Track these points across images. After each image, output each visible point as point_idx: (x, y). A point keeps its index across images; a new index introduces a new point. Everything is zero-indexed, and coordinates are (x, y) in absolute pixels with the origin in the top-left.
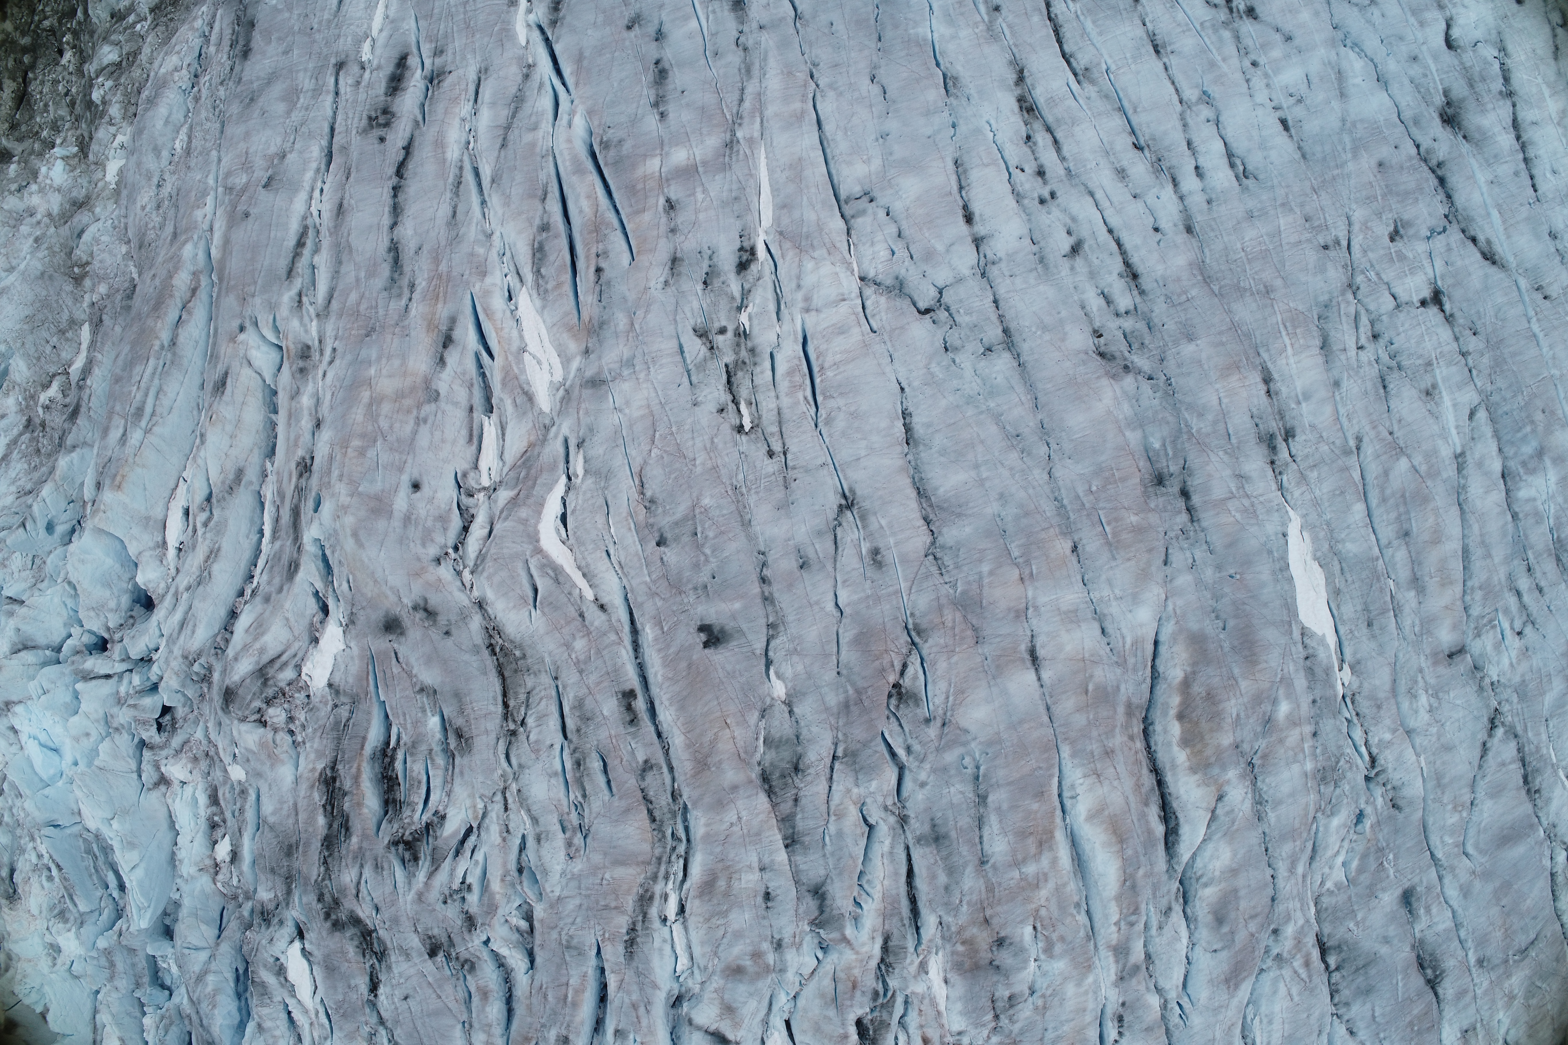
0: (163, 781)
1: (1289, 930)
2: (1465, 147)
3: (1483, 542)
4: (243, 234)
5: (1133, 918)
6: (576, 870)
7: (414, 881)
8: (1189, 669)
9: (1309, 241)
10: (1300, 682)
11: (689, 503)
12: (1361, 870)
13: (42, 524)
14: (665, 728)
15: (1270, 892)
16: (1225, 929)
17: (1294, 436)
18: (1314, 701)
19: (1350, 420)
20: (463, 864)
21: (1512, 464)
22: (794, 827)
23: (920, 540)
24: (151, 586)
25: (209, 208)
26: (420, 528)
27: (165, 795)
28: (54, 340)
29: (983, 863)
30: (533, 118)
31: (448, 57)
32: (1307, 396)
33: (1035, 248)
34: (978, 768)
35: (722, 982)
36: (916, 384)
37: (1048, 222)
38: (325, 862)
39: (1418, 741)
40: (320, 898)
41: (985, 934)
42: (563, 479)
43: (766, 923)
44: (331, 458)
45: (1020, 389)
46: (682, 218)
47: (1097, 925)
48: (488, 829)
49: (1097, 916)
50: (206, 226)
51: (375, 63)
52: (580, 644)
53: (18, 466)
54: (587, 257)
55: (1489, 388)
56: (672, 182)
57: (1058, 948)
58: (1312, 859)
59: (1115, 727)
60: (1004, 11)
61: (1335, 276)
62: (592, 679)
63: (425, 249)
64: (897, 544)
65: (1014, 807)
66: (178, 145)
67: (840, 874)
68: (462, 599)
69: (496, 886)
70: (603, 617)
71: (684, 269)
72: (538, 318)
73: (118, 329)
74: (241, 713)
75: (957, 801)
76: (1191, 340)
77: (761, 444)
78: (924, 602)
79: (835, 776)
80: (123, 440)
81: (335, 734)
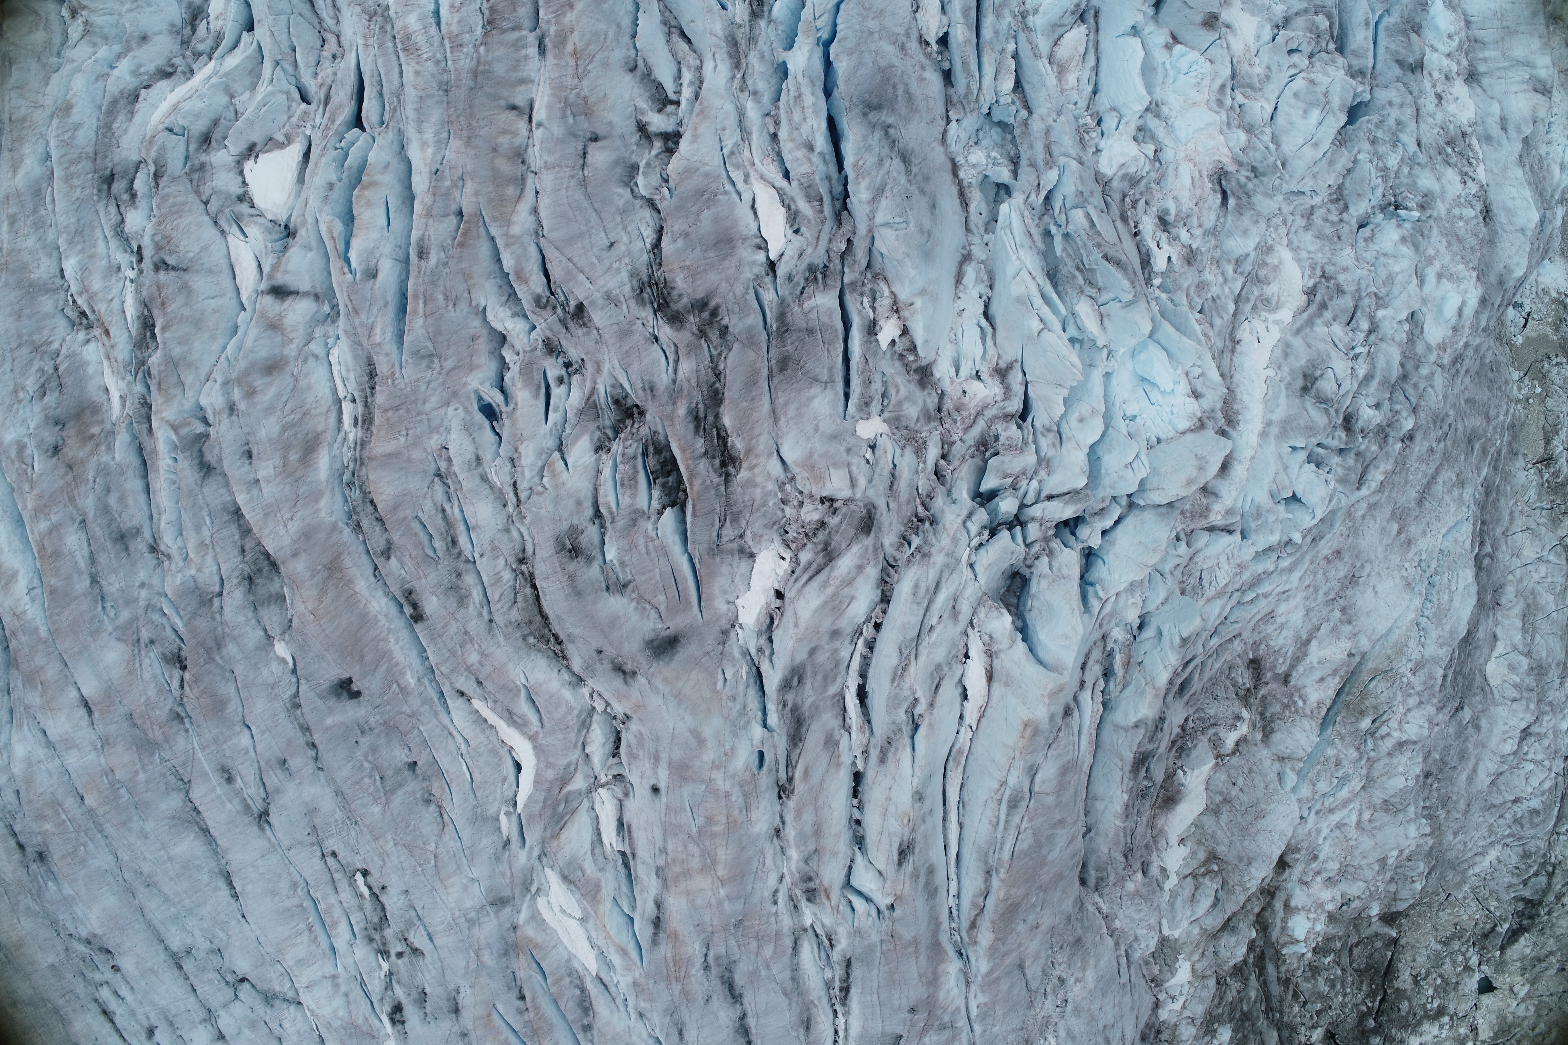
0: (1000, 375)
6: (436, 437)
7: (610, 382)
11: (392, 806)
14: (381, 592)
22: (240, 526)
23: (197, 794)
24: (996, 613)
26: (646, 750)
27: (999, 358)
28: (1234, 792)
29: (83, 523)
33: (179, 1033)
34: (104, 608)
35: (286, 352)
36: (234, 922)
38: (718, 375)
40: (724, 331)
41: (70, 454)
42: (520, 808)
43: (246, 429)
44: (747, 809)
45: (156, 923)
54: (537, 1008)
57: (13, 453)
62: (453, 628)
63: (701, 1001)
64: (214, 789)
65: (69, 577)
67: (190, 491)
68: (596, 684)
70: (458, 686)
71: (445, 1005)
72: (573, 951)
74: (852, 507)
75: (113, 576)
76: (52, 967)
77: (344, 862)
78: (181, 743)
79: (217, 579)
80: (1032, 772)
81: (735, 509)
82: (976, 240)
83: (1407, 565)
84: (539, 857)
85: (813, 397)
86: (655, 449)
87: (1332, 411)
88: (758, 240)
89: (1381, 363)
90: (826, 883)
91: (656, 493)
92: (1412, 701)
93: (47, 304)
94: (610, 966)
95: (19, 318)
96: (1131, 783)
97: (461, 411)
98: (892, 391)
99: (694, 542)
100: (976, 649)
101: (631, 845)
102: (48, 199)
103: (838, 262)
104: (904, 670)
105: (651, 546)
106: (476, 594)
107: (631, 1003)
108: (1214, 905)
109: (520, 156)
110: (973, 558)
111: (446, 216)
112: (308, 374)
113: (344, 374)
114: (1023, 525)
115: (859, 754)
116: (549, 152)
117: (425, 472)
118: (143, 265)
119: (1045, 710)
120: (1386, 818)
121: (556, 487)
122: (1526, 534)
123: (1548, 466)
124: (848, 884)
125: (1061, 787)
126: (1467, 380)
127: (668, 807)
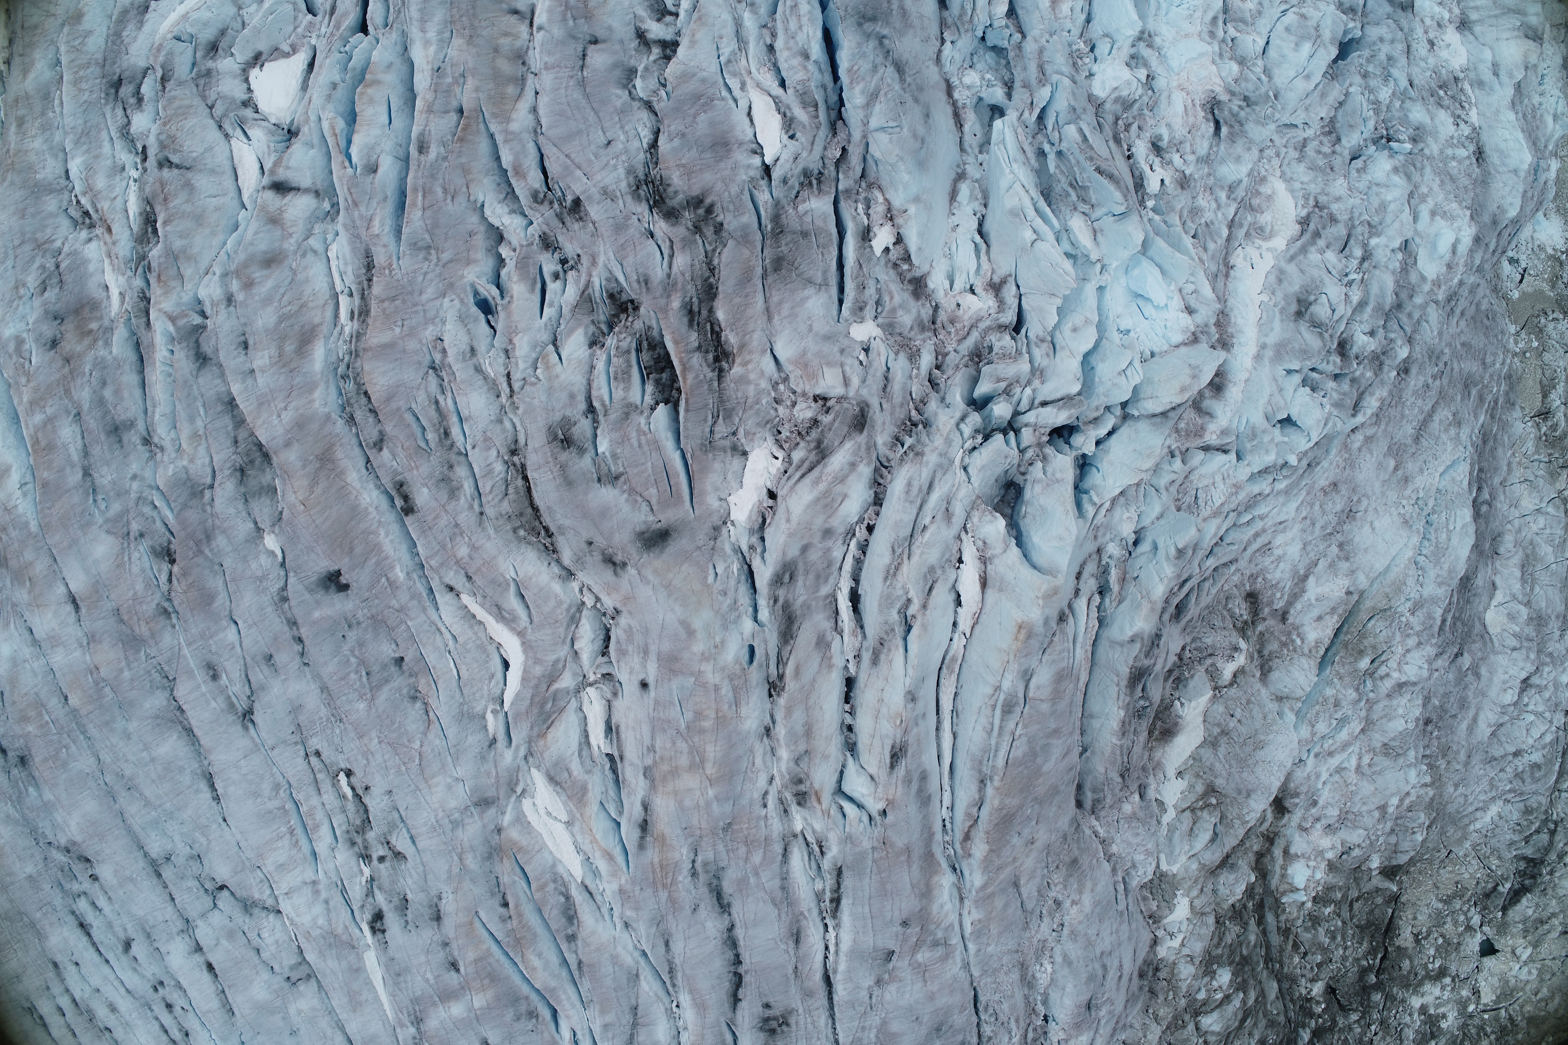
0: (994, 289)
6: (431, 328)
7: (605, 276)
11: (377, 702)
14: (373, 484)
20: (567, 299)
22: (233, 416)
23: (181, 692)
24: (989, 517)
26: (636, 644)
29: (78, 415)
30: (610, 1035)
33: (156, 945)
34: (95, 501)
35: (286, 246)
36: (214, 826)
37: (153, 967)
38: (712, 270)
40: (719, 228)
41: (68, 348)
42: (507, 706)
43: (243, 320)
44: (737, 705)
45: (137, 828)
46: (440, 957)
54: (520, 915)
56: (457, 988)
57: (11, 347)
62: (443, 521)
63: (688, 910)
64: (199, 686)
65: (61, 470)
67: (185, 382)
68: (586, 577)
70: (447, 580)
71: (427, 913)
72: (558, 856)
74: (846, 405)
75: (105, 468)
76: (30, 877)
77: (327, 761)
78: (167, 639)
79: (209, 470)
80: (1027, 676)
81: (728, 405)
82: (970, 159)
83: (1404, 502)
84: (526, 758)
85: (808, 298)
86: (649, 344)
87: (1326, 335)
88: (754, 146)
89: (1374, 289)
90: (817, 786)
91: (650, 388)
92: (1411, 642)
93: (51, 204)
94: (596, 873)
95: (23, 217)
96: (1128, 699)
97: (456, 302)
98: (886, 298)
99: (686, 437)
100: (970, 553)
101: (620, 747)
102: (57, 102)
103: (832, 168)
104: (897, 569)
105: (643, 440)
106: (468, 487)
107: (616, 912)
108: (1213, 840)
109: (520, 57)
110: (967, 460)
111: (446, 112)
112: (306, 268)
113: (342, 267)
114: (1017, 432)
115: (851, 658)
116: (550, 54)
117: (419, 363)
118: (147, 164)
119: (1039, 612)
120: (1386, 762)
121: (549, 379)
122: (1524, 485)
123: (1545, 420)
124: (839, 791)
125: (1056, 695)
126: (1463, 323)
127: (656, 702)
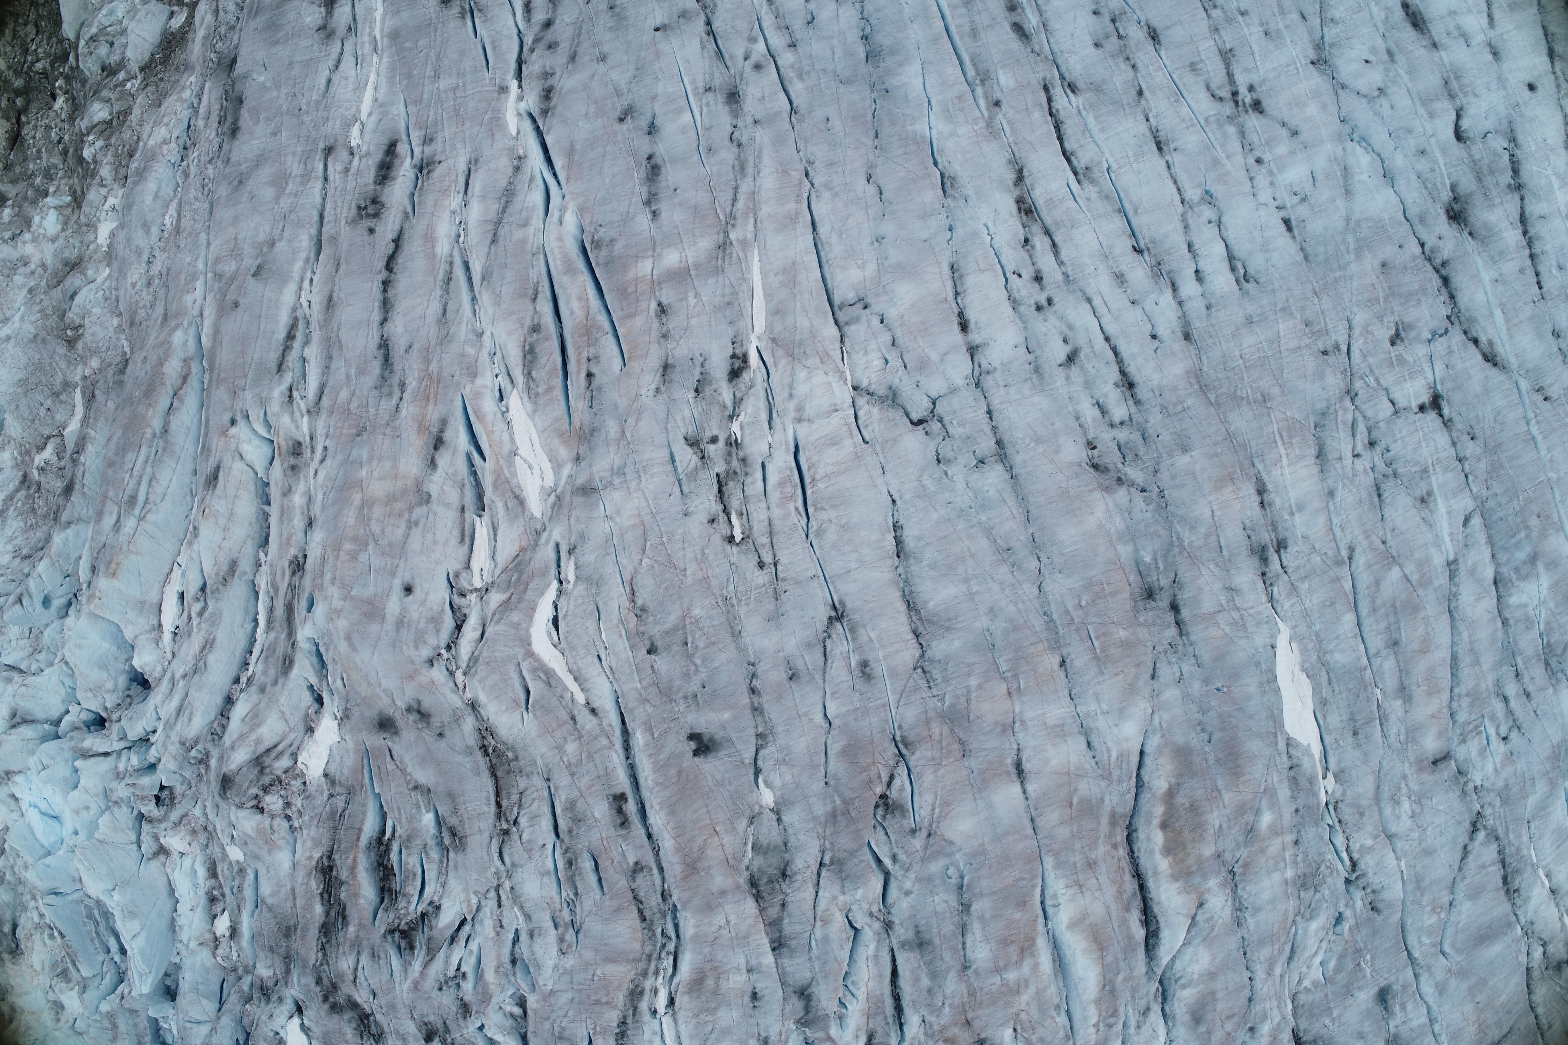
0: (162, 851)
1: (1265, 1029)
2: (1471, 245)
3: (1472, 650)
4: (233, 325)
5: (1112, 1020)
6: (568, 966)
7: (410, 970)
8: (1173, 781)
9: (1308, 346)
10: (1284, 792)
11: (680, 613)
12: (1338, 970)
13: (38, 599)
14: (655, 830)
15: (1247, 993)
16: (1202, 1029)
17: (1286, 548)
18: (1297, 811)
19: (1343, 530)
20: (458, 953)
21: (1504, 570)
22: (780, 931)
23: (911, 653)
24: (147, 669)
25: (199, 293)
26: (413, 630)
27: (164, 865)
28: (48, 403)
29: (965, 968)
30: (524, 214)
31: (438, 146)
32: (1301, 507)
33: (1030, 357)
34: (962, 878)
36: (908, 496)
37: (1044, 330)
38: (323, 948)
39: (1399, 845)
40: (319, 981)
41: (966, 1035)
42: (555, 584)
43: (753, 1021)
44: (323, 560)
45: (1012, 502)
46: (674, 323)
47: (1076, 1025)
48: (481, 922)
49: (1077, 1017)
50: (196, 312)
51: (364, 149)
52: (571, 748)
53: (14, 525)
54: (578, 361)
55: (1485, 493)
56: (664, 286)
58: (1290, 958)
59: (1098, 838)
60: (1004, 107)
61: (1334, 382)
62: (583, 782)
63: (416, 348)
64: (885, 657)
65: (997, 916)
66: (167, 221)
67: (826, 977)
68: (455, 701)
69: (490, 976)
70: (594, 721)
71: (675, 375)
72: (529, 421)
73: (111, 405)
74: (238, 800)
75: (939, 908)
76: (1186, 451)
77: (752, 555)
78: (912, 715)
79: (822, 883)
80: (117, 527)
81: (331, 824)
84: (543, 530)
85: (272, 896)
88: (309, 1034)
100: (167, 637)
101: (463, 520)
105: (396, 814)
110: (157, 725)
117: (585, 936)
119: (102, 583)
127: (395, 573)
